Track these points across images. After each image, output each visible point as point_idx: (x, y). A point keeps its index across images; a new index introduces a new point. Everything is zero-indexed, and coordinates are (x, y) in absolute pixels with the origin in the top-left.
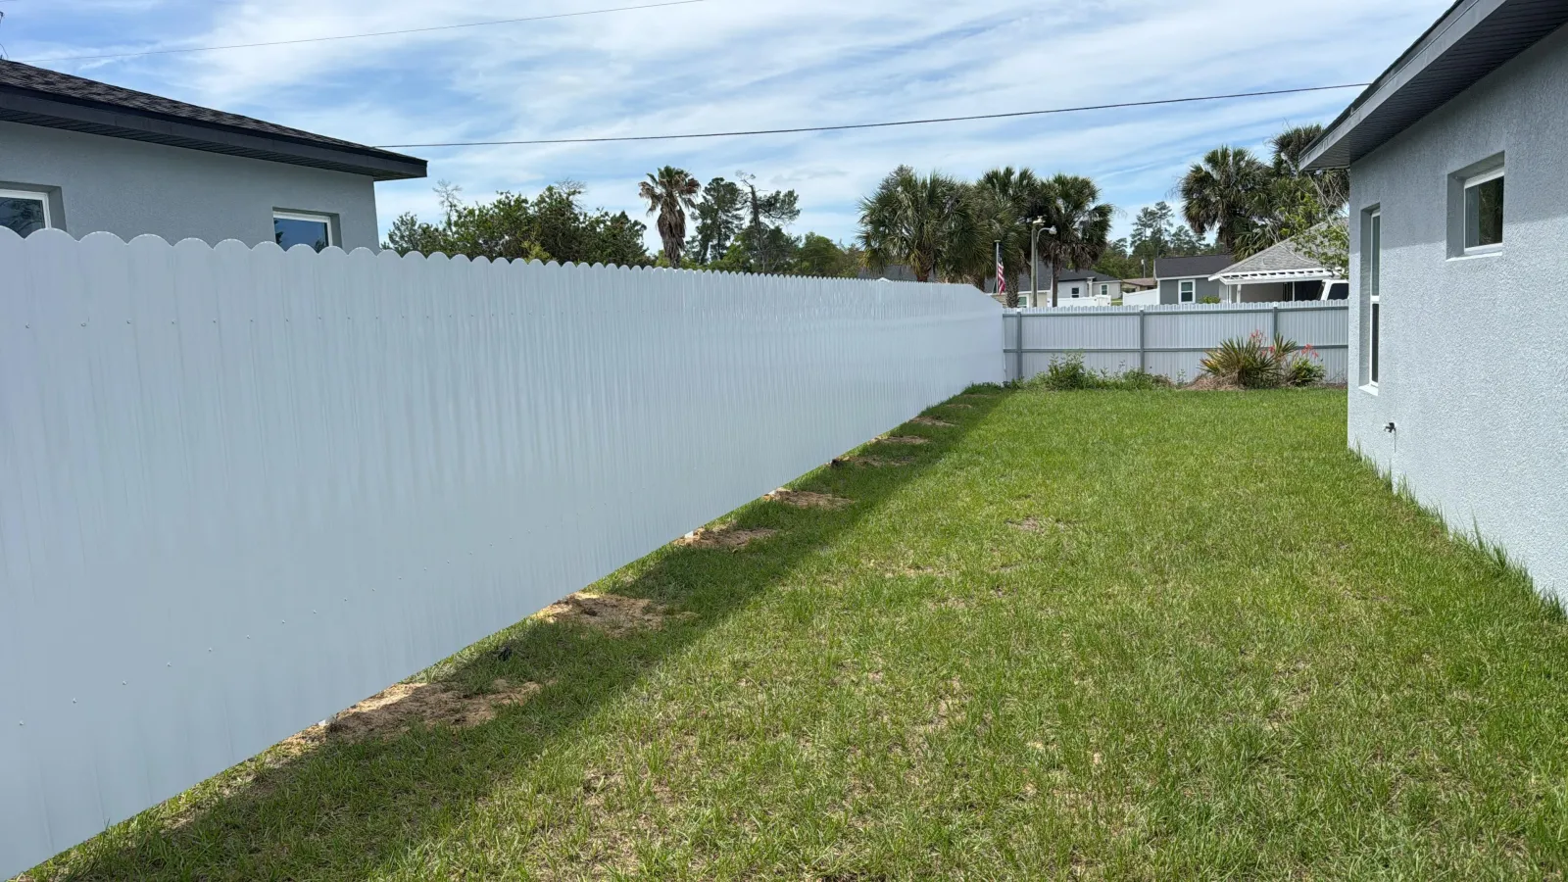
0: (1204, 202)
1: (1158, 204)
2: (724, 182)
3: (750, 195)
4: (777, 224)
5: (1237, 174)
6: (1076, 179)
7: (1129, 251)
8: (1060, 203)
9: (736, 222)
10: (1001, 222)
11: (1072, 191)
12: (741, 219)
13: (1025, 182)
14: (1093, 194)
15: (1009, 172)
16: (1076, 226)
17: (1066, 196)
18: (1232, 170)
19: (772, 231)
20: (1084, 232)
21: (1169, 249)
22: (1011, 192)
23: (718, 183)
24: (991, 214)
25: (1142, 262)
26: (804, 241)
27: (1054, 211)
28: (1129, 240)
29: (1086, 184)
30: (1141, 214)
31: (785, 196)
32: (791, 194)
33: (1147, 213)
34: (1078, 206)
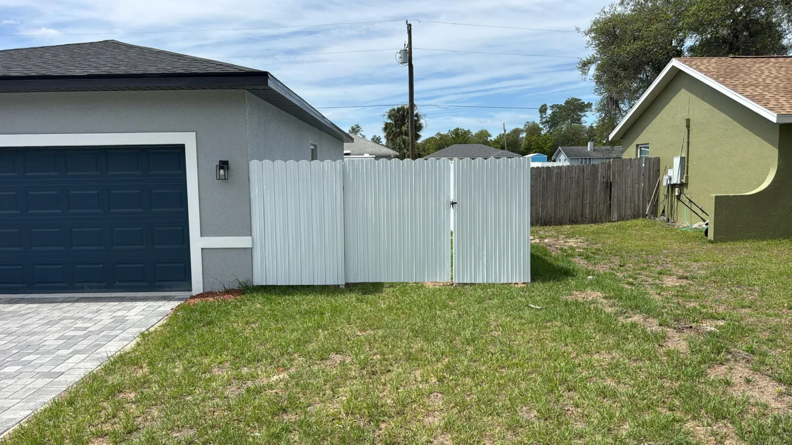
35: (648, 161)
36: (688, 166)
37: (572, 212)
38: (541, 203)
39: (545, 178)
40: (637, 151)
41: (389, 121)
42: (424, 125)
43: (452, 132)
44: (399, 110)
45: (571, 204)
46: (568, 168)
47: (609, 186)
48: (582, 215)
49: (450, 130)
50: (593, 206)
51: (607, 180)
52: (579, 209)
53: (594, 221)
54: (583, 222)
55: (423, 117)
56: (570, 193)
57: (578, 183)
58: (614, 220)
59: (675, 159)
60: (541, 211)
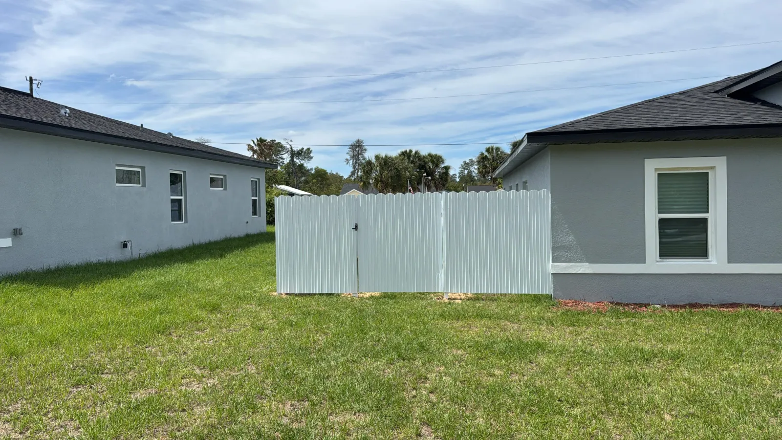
0: (485, 167)
1: (470, 160)
2: (276, 142)
3: (290, 149)
4: (302, 163)
5: (497, 156)
6: (436, 155)
7: (458, 180)
8: (431, 164)
9: (281, 160)
10: (409, 172)
11: (435, 160)
12: (283, 159)
13: (417, 155)
14: (443, 161)
15: (411, 151)
16: (436, 173)
17: (433, 162)
18: (495, 155)
19: (299, 165)
20: (440, 176)
21: (475, 180)
22: (411, 159)
23: (273, 142)
24: (406, 168)
25: (463, 185)
26: (314, 171)
27: (428, 167)
28: (458, 175)
29: (440, 157)
30: (463, 164)
31: (306, 150)
32: (309, 149)
33: (465, 163)
34: (437, 166)
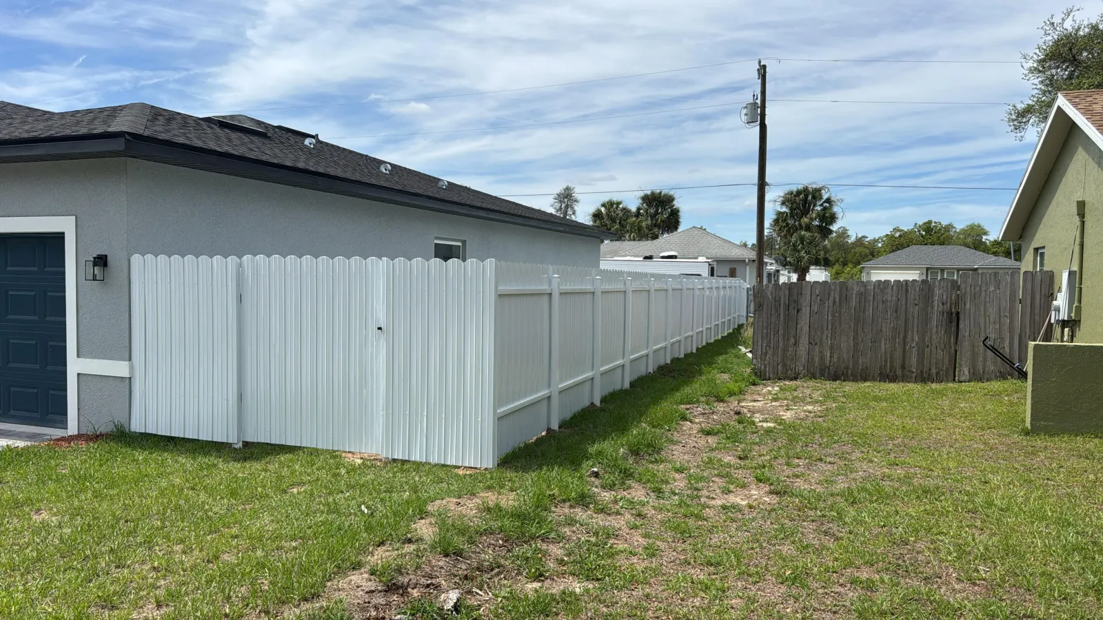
35: (1029, 279)
36: (1081, 289)
37: (886, 361)
38: (829, 342)
39: (837, 300)
40: (1035, 260)
41: (784, 209)
42: (840, 215)
43: (920, 226)
44: (799, 193)
45: (884, 346)
46: (879, 286)
47: (954, 319)
48: (903, 367)
49: (916, 224)
50: (923, 354)
51: (951, 309)
52: (898, 353)
53: (924, 378)
54: (905, 379)
55: (838, 204)
56: (882, 327)
57: (896, 311)
58: (963, 378)
59: (1063, 274)
60: (829, 354)
